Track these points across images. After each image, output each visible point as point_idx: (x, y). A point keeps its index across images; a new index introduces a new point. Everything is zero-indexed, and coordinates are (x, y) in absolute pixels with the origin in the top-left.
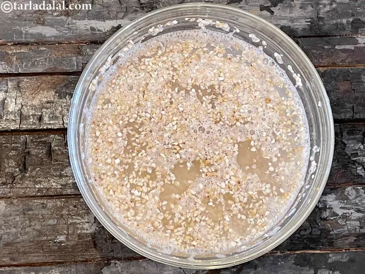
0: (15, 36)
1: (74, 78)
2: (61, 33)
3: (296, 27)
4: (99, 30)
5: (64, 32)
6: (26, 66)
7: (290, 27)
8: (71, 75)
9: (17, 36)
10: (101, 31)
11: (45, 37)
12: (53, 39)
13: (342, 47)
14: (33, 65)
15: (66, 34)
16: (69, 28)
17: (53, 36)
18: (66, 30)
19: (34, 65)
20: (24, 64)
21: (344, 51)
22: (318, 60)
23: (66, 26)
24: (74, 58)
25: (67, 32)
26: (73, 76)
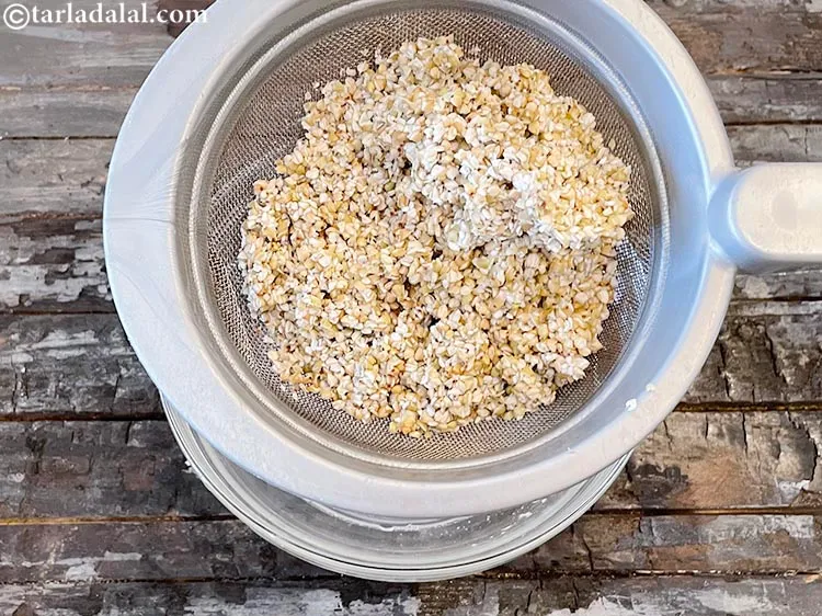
0: (783, 591)
1: (656, 504)
2: (691, 595)
3: (213, 601)
4: (615, 601)
5: (684, 599)
6: (751, 528)
7: (227, 602)
8: (660, 509)
9: (778, 590)
10: (610, 600)
11: (723, 588)
12: (706, 583)
13: (127, 557)
14: (738, 531)
15: (681, 594)
16: (676, 606)
17: (706, 588)
18: (682, 602)
19: (736, 530)
20: (755, 532)
21: (125, 549)
22: (179, 532)
23: (683, 612)
24: (658, 542)
25: (679, 599)
26: (658, 507)
